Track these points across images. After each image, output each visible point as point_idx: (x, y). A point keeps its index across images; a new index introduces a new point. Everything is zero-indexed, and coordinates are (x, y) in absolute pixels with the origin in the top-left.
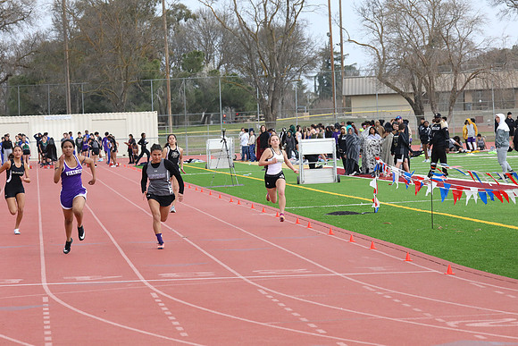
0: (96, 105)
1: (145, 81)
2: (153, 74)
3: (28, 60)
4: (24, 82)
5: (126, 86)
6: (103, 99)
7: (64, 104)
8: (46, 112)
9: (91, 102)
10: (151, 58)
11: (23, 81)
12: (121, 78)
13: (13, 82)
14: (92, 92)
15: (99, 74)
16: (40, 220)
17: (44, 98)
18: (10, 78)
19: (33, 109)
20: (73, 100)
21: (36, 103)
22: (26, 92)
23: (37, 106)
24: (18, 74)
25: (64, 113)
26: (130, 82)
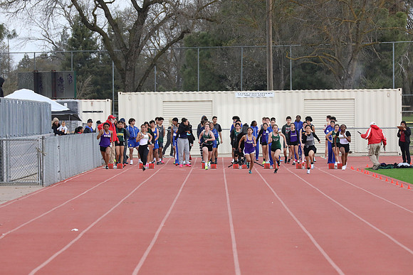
0: (309, 78)
1: (384, 43)
2: (397, 33)
3: (213, 10)
4: (206, 43)
5: (355, 51)
6: (320, 69)
7: (263, 76)
8: (236, 87)
9: (303, 74)
10: (393, 9)
11: (204, 41)
12: (348, 39)
13: (191, 43)
14: (304, 59)
15: (316, 33)
16: (234, 245)
17: (235, 66)
18: (186, 36)
19: (217, 82)
20: (276, 71)
21: (222, 73)
22: (209, 56)
23: (224, 78)
24: (196, 31)
25: (263, 88)
26: (360, 45)
